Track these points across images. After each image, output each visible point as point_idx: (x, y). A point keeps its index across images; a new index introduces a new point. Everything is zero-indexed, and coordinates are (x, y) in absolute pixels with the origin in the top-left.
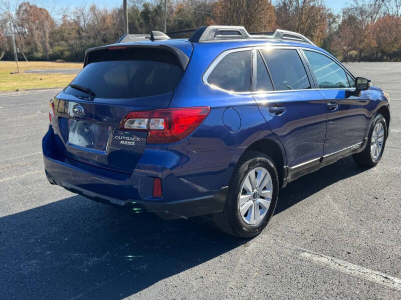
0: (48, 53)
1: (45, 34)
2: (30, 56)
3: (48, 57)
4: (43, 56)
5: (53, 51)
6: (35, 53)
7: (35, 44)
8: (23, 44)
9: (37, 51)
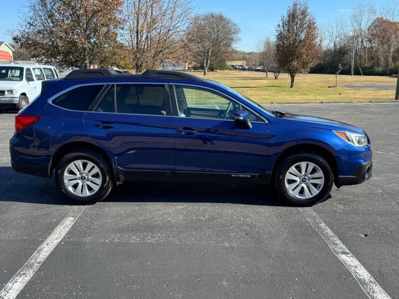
0: (389, 67)
1: (389, 49)
2: (371, 70)
3: (388, 72)
4: (384, 70)
5: (395, 66)
6: (376, 68)
7: (378, 58)
8: (367, 58)
9: (378, 65)
